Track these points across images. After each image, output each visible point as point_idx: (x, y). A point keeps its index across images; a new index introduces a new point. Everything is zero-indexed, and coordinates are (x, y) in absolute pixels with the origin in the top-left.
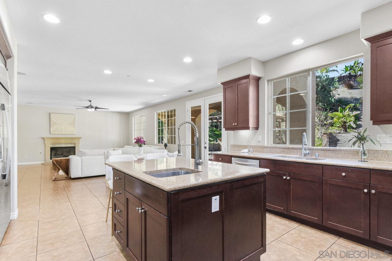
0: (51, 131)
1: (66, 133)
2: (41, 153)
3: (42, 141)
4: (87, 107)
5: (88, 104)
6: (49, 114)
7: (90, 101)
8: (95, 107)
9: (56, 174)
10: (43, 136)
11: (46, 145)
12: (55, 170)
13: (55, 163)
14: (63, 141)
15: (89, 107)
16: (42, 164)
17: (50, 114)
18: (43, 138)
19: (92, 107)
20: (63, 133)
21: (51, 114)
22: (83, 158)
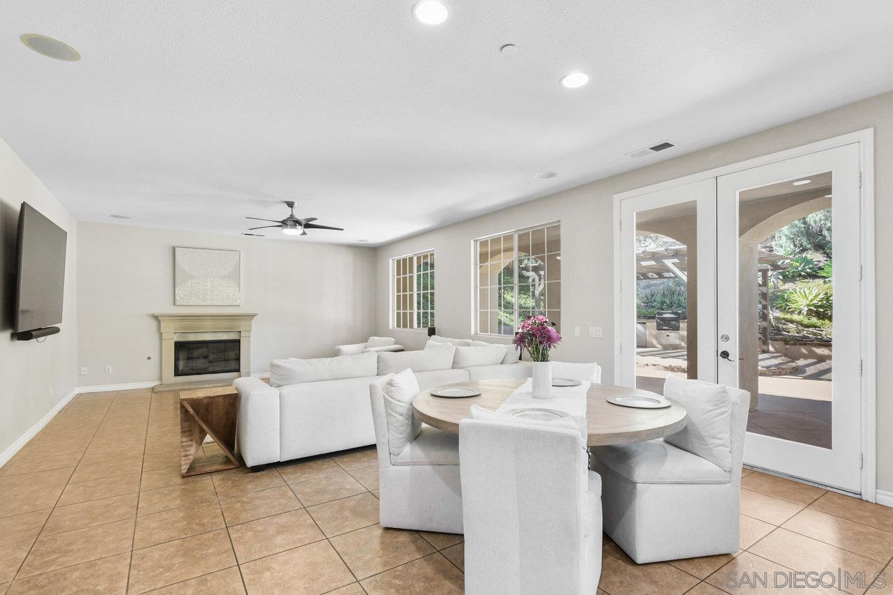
0: (177, 297)
1: (215, 303)
2: (149, 358)
3: (154, 324)
4: (284, 223)
5: (285, 213)
6: (171, 251)
7: (291, 205)
8: (304, 223)
9: (192, 450)
10: (157, 312)
11: (164, 337)
12: (190, 435)
13: (191, 410)
14: (208, 324)
15: (289, 223)
16: (153, 388)
17: (174, 249)
18: (156, 318)
19: (297, 223)
20: (208, 303)
21: (177, 249)
22: (286, 390)
